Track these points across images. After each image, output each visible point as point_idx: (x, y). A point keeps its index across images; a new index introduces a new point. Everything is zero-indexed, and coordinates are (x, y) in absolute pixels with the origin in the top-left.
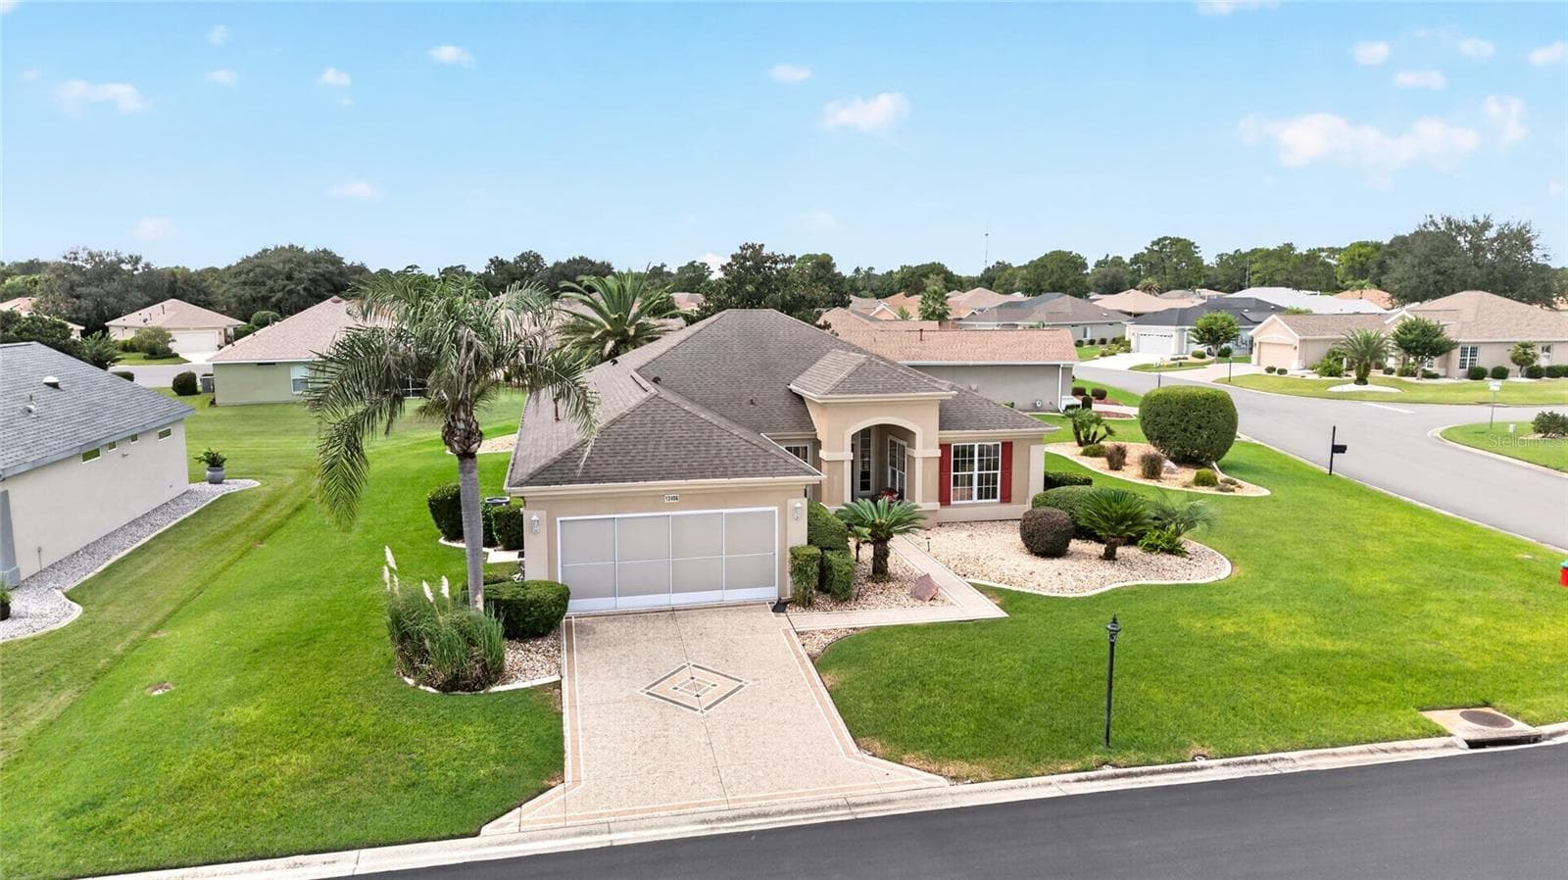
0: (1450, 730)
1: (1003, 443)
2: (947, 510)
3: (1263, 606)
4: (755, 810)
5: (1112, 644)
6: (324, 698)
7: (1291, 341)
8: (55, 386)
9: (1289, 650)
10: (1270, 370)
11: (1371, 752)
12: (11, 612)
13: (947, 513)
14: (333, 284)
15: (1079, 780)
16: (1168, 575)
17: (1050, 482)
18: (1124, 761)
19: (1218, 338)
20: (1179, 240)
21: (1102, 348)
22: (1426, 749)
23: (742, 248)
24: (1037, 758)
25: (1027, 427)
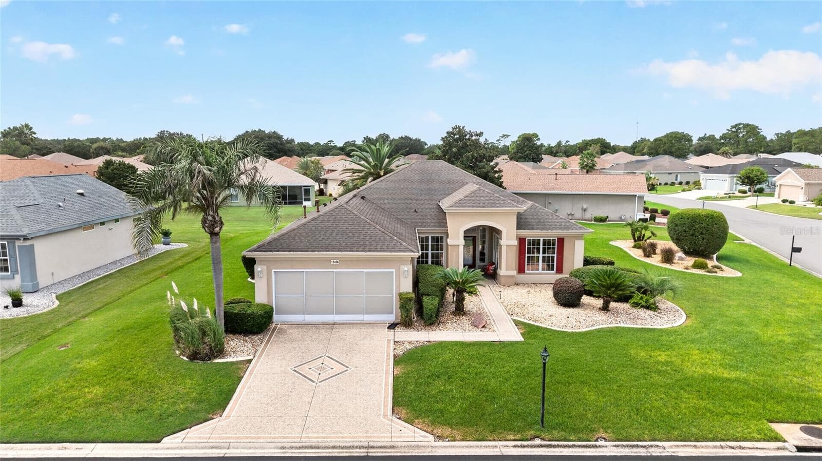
0: (786, 437)
1: (558, 239)
2: (522, 276)
3: (692, 345)
4: (313, 444)
5: (544, 364)
6: (131, 359)
7: (799, 184)
8: (82, 194)
9: (696, 375)
10: (784, 201)
11: (722, 447)
12: (23, 303)
13: (522, 278)
14: (277, 149)
15: (515, 446)
16: (639, 322)
17: (587, 262)
18: (548, 436)
19: (754, 182)
20: (748, 125)
21: (686, 187)
22: (763, 449)
23: (453, 128)
24: (496, 430)
25: (572, 229)
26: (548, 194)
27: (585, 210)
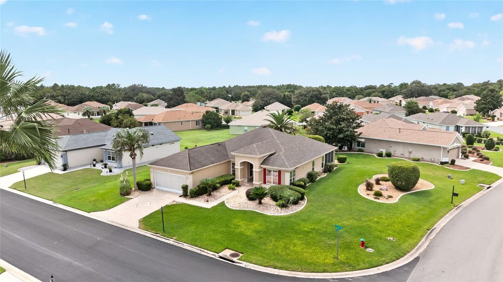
0: (221, 253)
1: (278, 171)
2: (264, 185)
8: (152, 134)
12: (112, 171)
15: (151, 234)
26: (390, 141)
27: (410, 153)
